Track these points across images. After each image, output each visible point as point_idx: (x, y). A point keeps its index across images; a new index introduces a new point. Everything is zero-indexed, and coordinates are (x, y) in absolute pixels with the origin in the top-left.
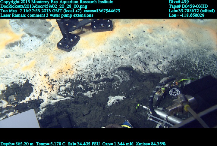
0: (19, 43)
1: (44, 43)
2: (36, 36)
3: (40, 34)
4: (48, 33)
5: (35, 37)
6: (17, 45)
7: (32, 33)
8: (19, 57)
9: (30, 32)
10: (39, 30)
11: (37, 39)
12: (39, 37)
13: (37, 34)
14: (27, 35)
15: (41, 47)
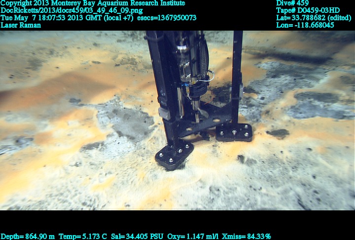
0: (100, 145)
1: (136, 148)
2: (128, 136)
3: (133, 134)
4: (146, 133)
5: (125, 138)
6: (97, 148)
7: (123, 132)
8: (93, 166)
9: (120, 130)
10: (134, 128)
11: (128, 141)
12: (131, 138)
13: (130, 134)
14: (116, 134)
15: (130, 154)
